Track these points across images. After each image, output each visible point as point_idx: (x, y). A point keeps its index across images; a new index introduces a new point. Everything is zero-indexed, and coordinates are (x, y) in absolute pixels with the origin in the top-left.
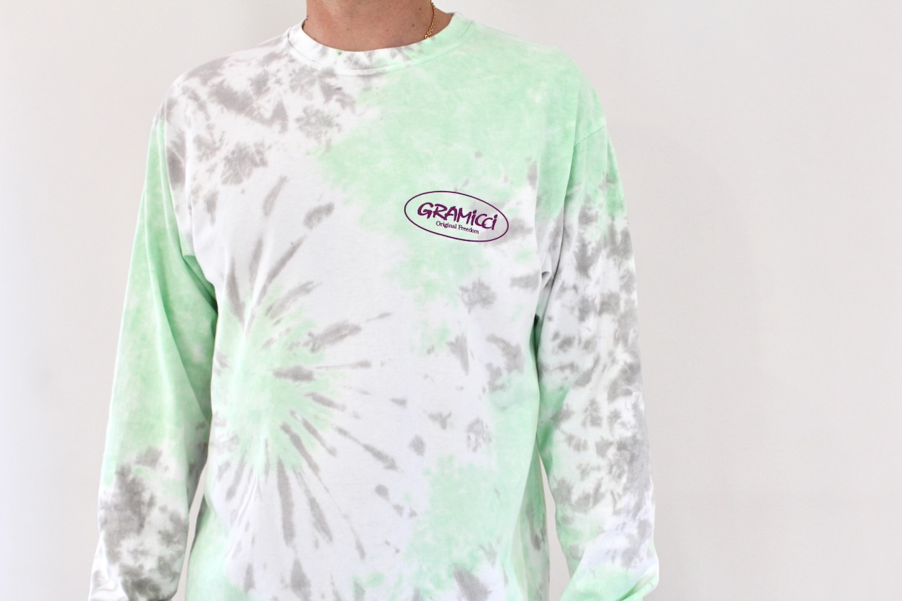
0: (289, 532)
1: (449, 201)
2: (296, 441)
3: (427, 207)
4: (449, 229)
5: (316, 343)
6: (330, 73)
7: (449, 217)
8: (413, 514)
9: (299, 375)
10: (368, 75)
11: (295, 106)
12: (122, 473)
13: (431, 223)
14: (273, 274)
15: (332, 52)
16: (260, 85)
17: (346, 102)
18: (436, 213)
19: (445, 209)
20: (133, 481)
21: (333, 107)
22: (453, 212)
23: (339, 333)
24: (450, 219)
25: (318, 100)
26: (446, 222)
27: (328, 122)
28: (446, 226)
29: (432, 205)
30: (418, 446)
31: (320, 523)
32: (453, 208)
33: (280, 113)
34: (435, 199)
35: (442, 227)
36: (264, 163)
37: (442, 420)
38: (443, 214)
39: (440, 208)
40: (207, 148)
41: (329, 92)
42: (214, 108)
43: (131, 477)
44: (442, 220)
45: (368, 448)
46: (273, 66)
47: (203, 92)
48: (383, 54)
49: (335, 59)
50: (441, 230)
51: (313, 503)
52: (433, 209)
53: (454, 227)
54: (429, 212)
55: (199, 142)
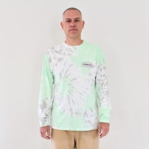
2: (70, 93)
3: (84, 64)
5: (72, 81)
6: (70, 49)
9: (70, 84)
10: (75, 49)
11: (66, 53)
14: (66, 73)
16: (61, 50)
21: (71, 53)
23: (74, 79)
25: (69, 52)
27: (71, 55)
28: (86, 66)
30: (85, 92)
33: (64, 54)
36: (63, 60)
40: (55, 58)
41: (71, 51)
42: (55, 53)
45: (79, 93)
46: (62, 48)
47: (53, 51)
49: (71, 47)
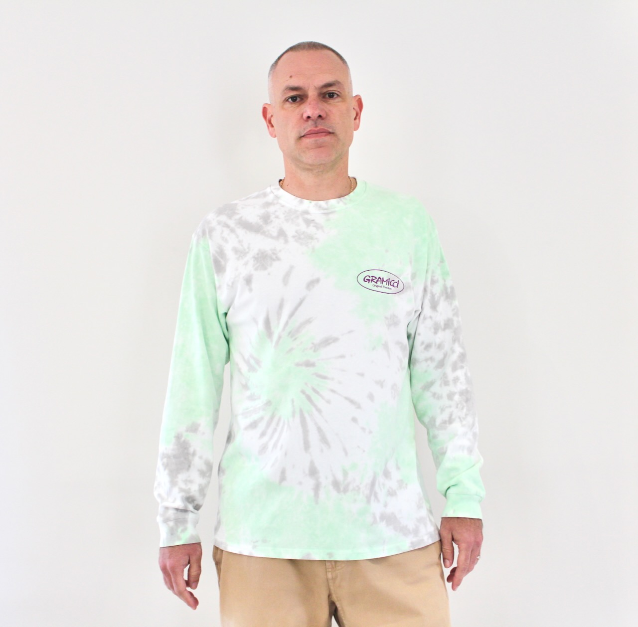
0: (307, 446)
1: (377, 274)
2: (309, 398)
3: (368, 278)
4: (379, 288)
5: (316, 347)
6: (307, 212)
7: (378, 282)
8: (371, 432)
9: (309, 364)
10: (327, 213)
11: (290, 230)
12: (178, 437)
13: (370, 285)
14: (292, 315)
15: (306, 202)
16: (266, 219)
17: (318, 227)
18: (372, 280)
19: (376, 278)
20: (184, 441)
21: (311, 230)
22: (379, 280)
23: (327, 342)
24: (379, 283)
25: (303, 227)
26: (377, 285)
27: (311, 237)
28: (377, 286)
29: (370, 277)
30: (371, 397)
31: (324, 440)
32: (379, 278)
33: (282, 233)
34: (371, 274)
35: (376, 287)
36: (278, 259)
37: (381, 384)
38: (375, 281)
39: (374, 278)
40: (240, 253)
41: (308, 222)
42: (241, 232)
43: (183, 439)
44: (375, 284)
45: (347, 398)
46: (271, 209)
47: (232, 223)
48: (333, 202)
49: (307, 205)
50: (375, 288)
51: (319, 430)
52: (371, 279)
53: (381, 287)
54: (369, 280)
55: (236, 250)
